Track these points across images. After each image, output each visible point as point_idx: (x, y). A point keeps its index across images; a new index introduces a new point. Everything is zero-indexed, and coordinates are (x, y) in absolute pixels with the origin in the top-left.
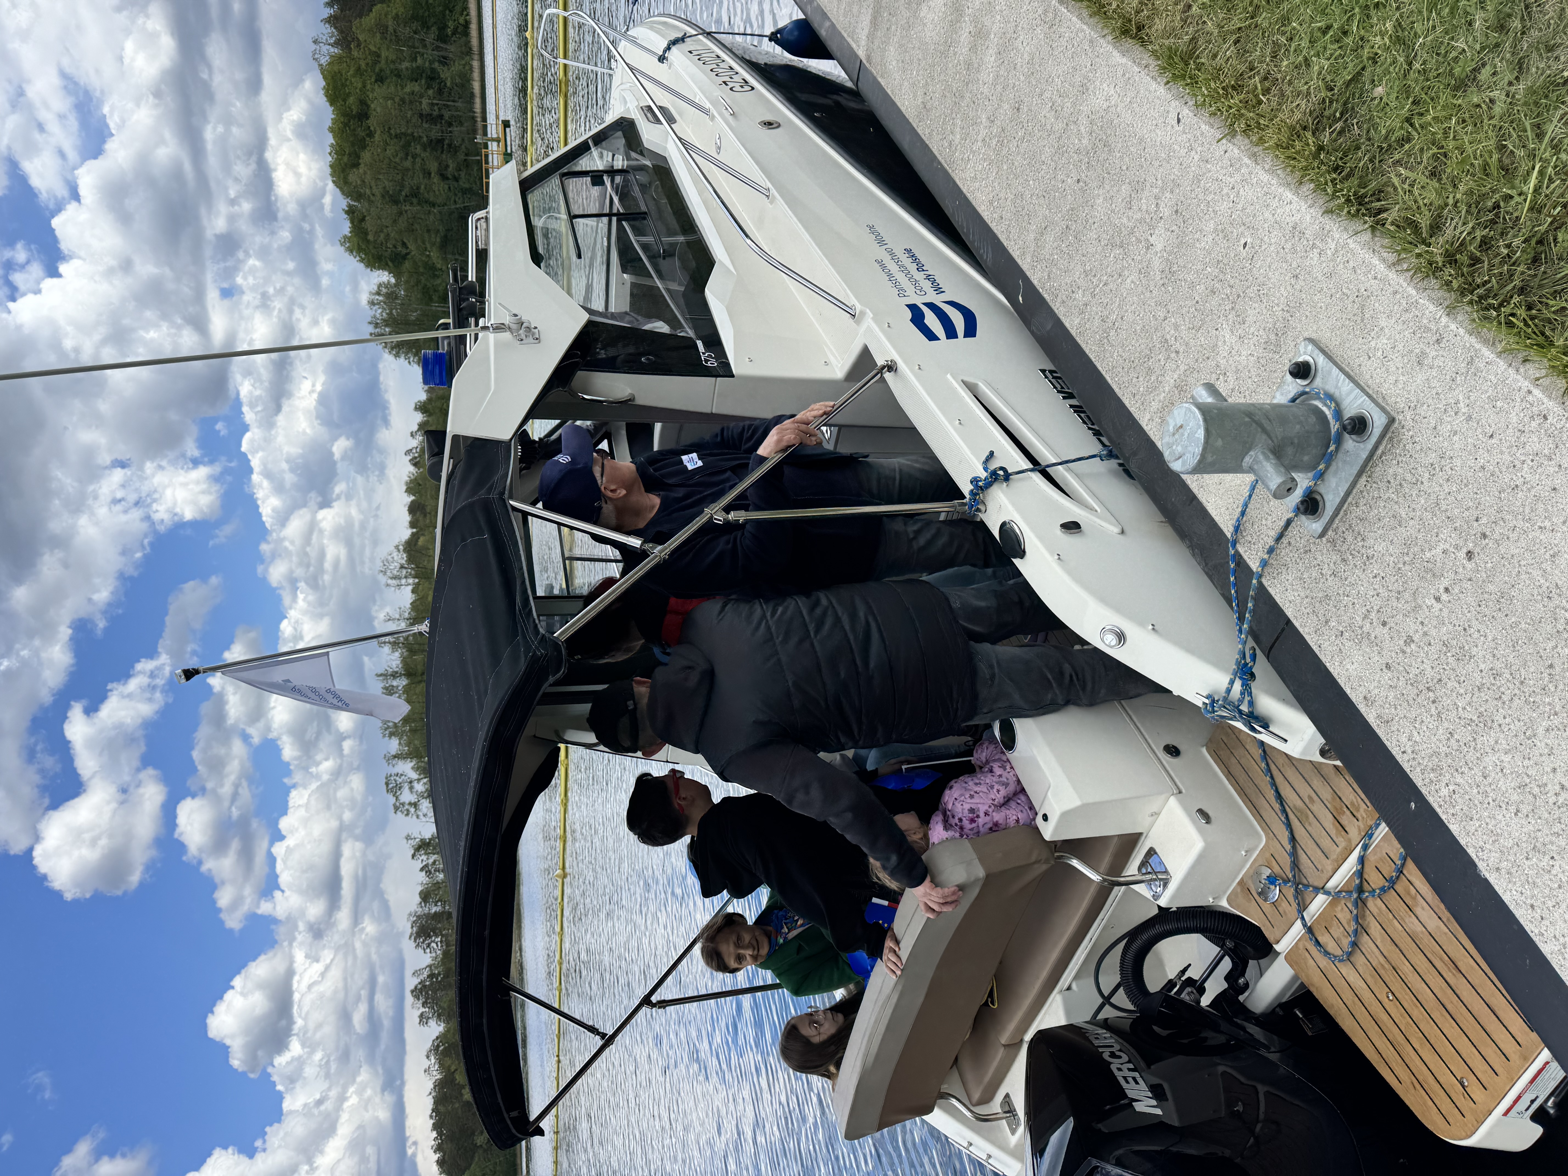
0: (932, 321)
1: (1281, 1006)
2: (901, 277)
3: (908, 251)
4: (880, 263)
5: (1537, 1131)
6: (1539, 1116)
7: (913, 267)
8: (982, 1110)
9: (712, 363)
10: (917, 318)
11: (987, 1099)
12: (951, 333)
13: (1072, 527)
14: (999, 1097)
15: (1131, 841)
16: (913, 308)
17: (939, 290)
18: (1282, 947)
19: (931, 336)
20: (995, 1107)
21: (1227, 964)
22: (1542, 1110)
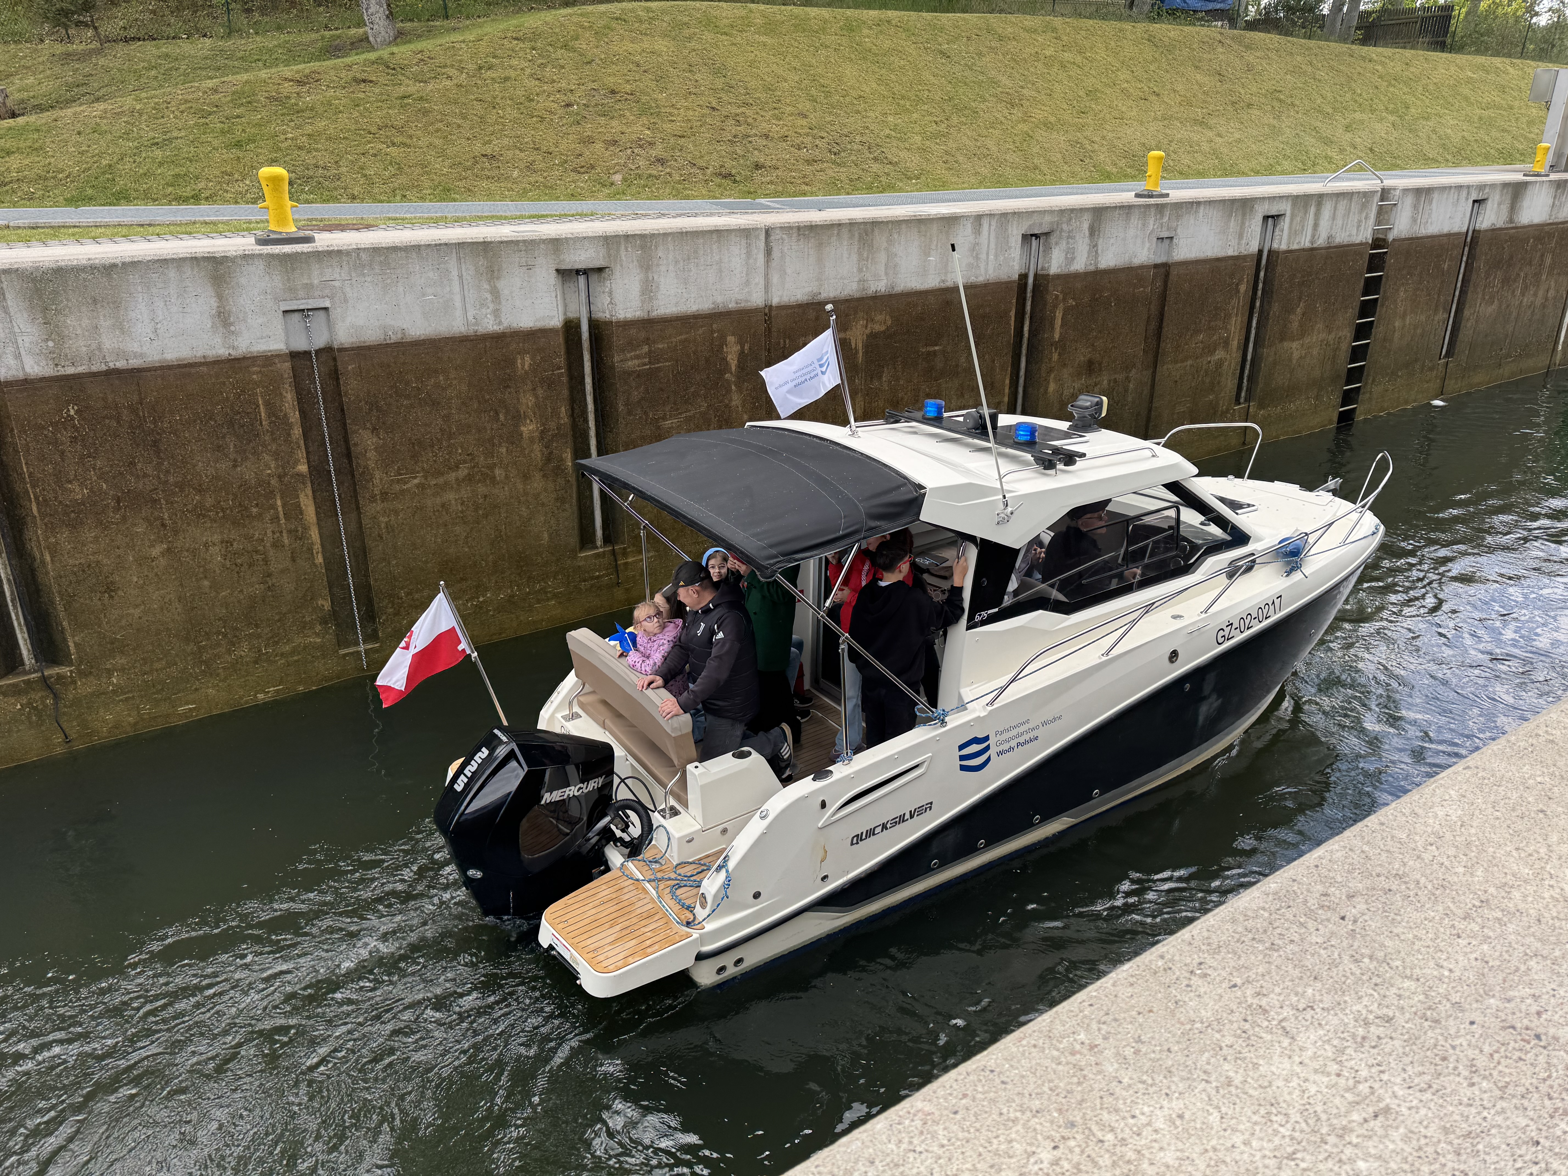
0: (974, 748)
1: (606, 861)
2: (1014, 732)
3: (1036, 738)
4: (1028, 721)
5: (545, 946)
6: (551, 947)
7: (1022, 740)
8: (575, 702)
9: (978, 618)
10: (976, 741)
11: (582, 705)
12: (962, 758)
13: (823, 805)
14: (580, 712)
15: (685, 805)
16: (987, 738)
17: (999, 754)
18: (630, 865)
19: (961, 748)
20: (576, 709)
21: (627, 839)
22: (553, 949)
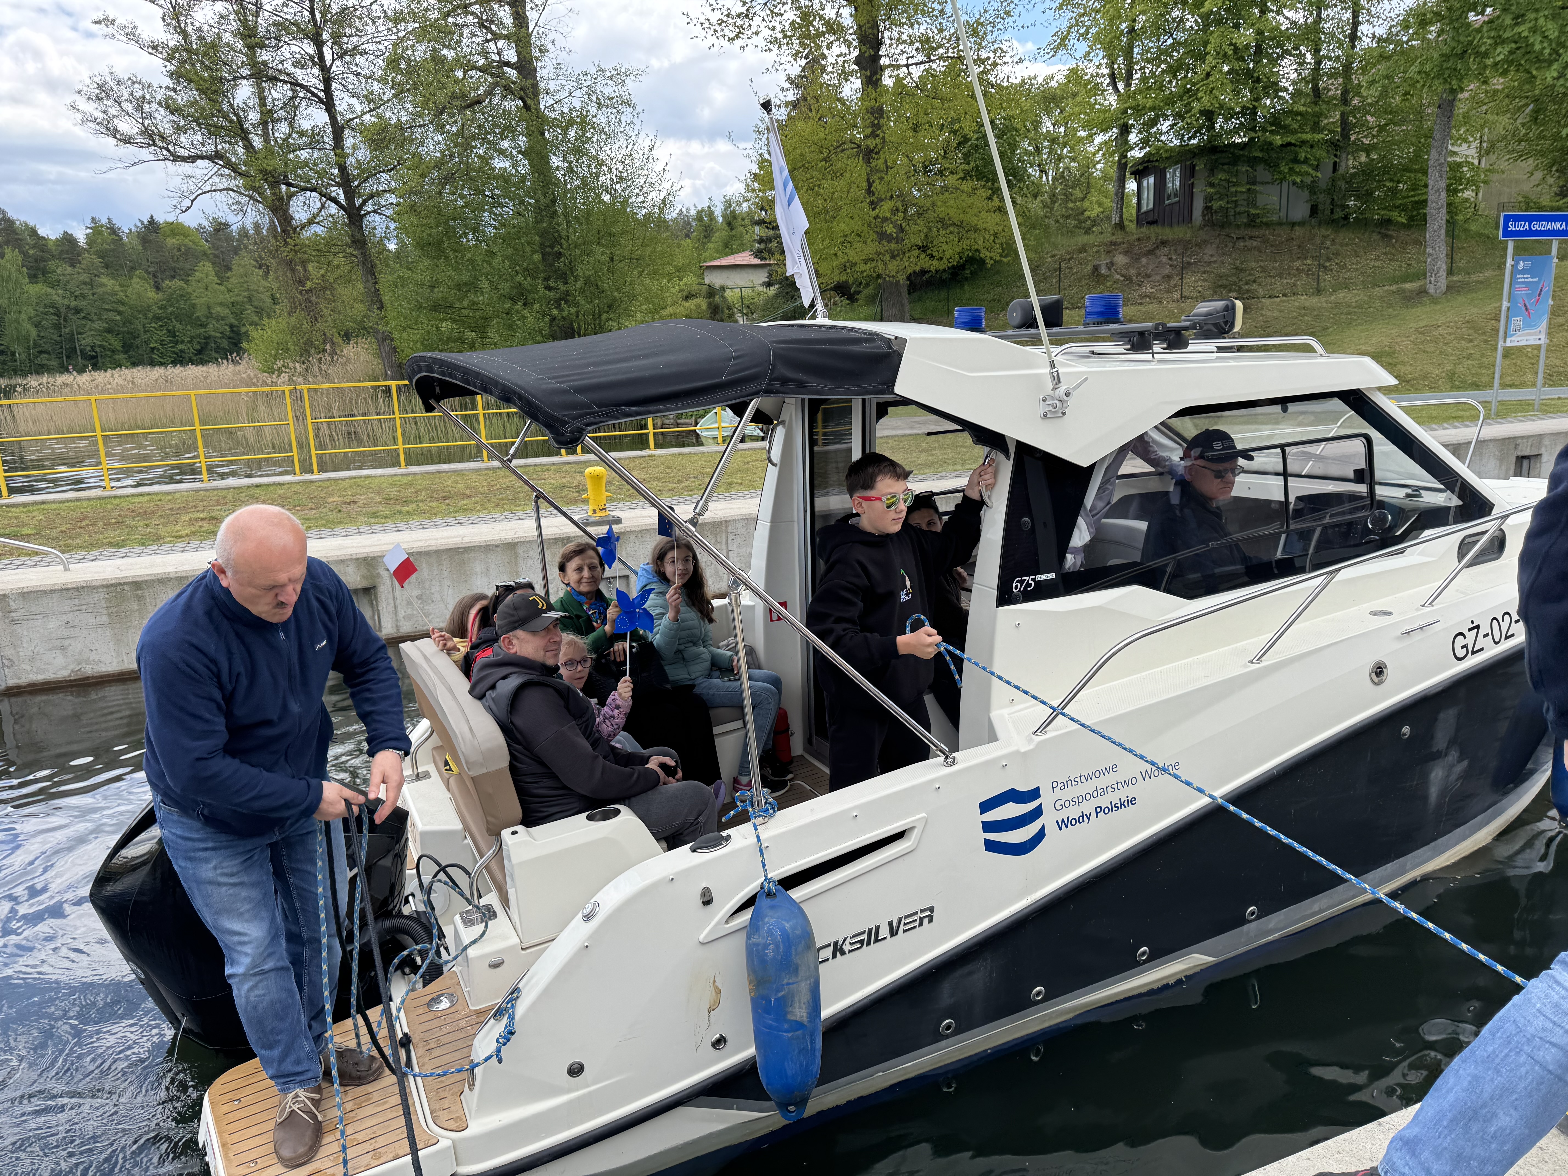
0: (1011, 810)
2: (1088, 787)
3: (1132, 801)
7: (1104, 802)
9: (1017, 587)
10: (1014, 796)
12: (988, 827)
17: (1063, 824)
